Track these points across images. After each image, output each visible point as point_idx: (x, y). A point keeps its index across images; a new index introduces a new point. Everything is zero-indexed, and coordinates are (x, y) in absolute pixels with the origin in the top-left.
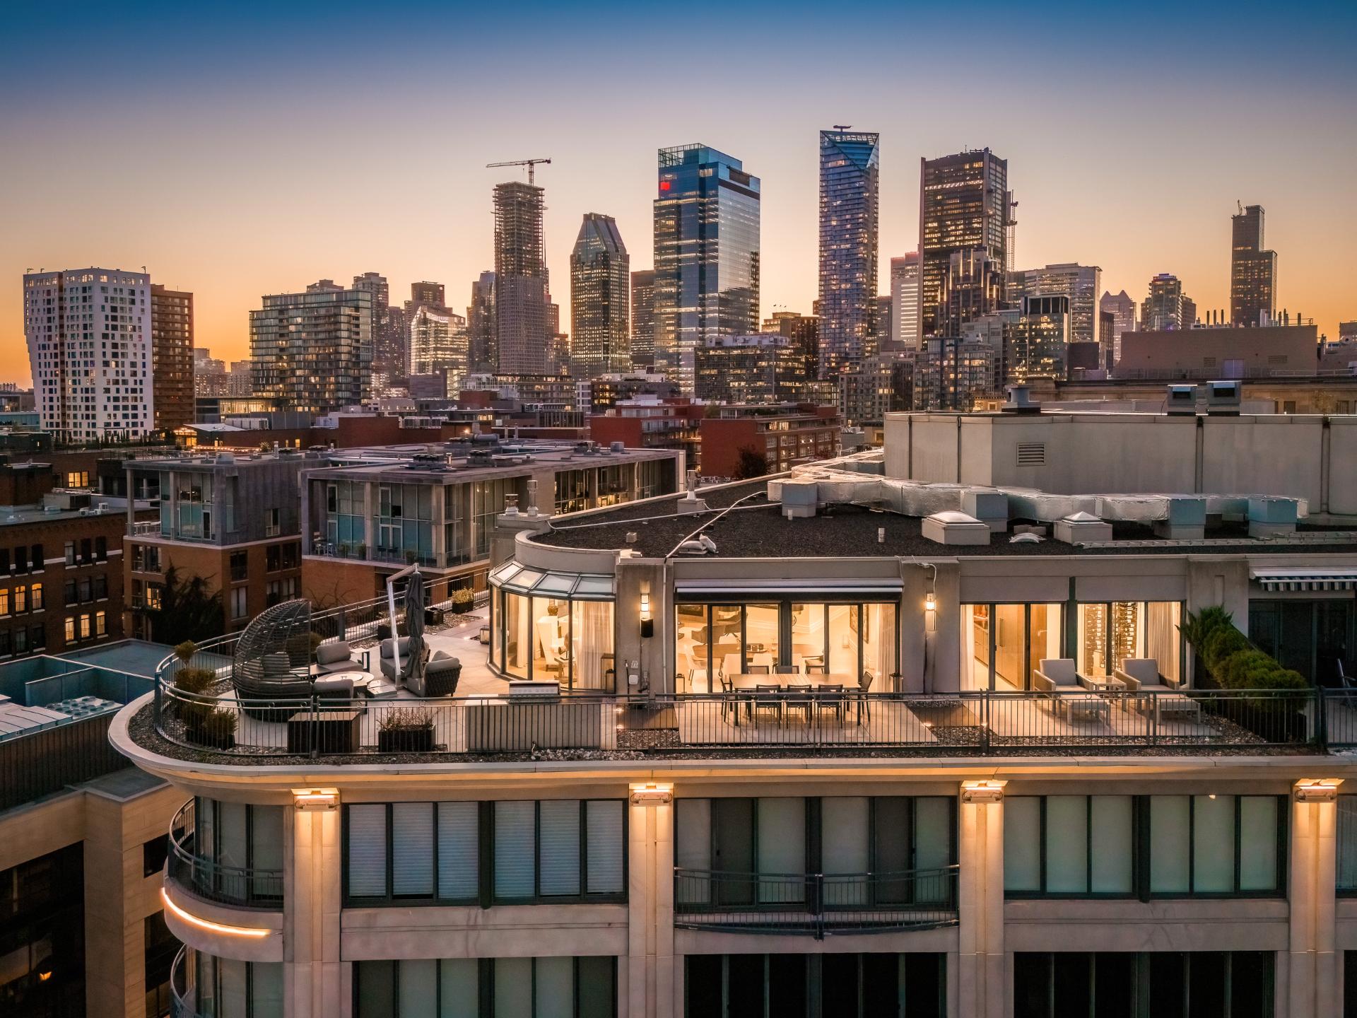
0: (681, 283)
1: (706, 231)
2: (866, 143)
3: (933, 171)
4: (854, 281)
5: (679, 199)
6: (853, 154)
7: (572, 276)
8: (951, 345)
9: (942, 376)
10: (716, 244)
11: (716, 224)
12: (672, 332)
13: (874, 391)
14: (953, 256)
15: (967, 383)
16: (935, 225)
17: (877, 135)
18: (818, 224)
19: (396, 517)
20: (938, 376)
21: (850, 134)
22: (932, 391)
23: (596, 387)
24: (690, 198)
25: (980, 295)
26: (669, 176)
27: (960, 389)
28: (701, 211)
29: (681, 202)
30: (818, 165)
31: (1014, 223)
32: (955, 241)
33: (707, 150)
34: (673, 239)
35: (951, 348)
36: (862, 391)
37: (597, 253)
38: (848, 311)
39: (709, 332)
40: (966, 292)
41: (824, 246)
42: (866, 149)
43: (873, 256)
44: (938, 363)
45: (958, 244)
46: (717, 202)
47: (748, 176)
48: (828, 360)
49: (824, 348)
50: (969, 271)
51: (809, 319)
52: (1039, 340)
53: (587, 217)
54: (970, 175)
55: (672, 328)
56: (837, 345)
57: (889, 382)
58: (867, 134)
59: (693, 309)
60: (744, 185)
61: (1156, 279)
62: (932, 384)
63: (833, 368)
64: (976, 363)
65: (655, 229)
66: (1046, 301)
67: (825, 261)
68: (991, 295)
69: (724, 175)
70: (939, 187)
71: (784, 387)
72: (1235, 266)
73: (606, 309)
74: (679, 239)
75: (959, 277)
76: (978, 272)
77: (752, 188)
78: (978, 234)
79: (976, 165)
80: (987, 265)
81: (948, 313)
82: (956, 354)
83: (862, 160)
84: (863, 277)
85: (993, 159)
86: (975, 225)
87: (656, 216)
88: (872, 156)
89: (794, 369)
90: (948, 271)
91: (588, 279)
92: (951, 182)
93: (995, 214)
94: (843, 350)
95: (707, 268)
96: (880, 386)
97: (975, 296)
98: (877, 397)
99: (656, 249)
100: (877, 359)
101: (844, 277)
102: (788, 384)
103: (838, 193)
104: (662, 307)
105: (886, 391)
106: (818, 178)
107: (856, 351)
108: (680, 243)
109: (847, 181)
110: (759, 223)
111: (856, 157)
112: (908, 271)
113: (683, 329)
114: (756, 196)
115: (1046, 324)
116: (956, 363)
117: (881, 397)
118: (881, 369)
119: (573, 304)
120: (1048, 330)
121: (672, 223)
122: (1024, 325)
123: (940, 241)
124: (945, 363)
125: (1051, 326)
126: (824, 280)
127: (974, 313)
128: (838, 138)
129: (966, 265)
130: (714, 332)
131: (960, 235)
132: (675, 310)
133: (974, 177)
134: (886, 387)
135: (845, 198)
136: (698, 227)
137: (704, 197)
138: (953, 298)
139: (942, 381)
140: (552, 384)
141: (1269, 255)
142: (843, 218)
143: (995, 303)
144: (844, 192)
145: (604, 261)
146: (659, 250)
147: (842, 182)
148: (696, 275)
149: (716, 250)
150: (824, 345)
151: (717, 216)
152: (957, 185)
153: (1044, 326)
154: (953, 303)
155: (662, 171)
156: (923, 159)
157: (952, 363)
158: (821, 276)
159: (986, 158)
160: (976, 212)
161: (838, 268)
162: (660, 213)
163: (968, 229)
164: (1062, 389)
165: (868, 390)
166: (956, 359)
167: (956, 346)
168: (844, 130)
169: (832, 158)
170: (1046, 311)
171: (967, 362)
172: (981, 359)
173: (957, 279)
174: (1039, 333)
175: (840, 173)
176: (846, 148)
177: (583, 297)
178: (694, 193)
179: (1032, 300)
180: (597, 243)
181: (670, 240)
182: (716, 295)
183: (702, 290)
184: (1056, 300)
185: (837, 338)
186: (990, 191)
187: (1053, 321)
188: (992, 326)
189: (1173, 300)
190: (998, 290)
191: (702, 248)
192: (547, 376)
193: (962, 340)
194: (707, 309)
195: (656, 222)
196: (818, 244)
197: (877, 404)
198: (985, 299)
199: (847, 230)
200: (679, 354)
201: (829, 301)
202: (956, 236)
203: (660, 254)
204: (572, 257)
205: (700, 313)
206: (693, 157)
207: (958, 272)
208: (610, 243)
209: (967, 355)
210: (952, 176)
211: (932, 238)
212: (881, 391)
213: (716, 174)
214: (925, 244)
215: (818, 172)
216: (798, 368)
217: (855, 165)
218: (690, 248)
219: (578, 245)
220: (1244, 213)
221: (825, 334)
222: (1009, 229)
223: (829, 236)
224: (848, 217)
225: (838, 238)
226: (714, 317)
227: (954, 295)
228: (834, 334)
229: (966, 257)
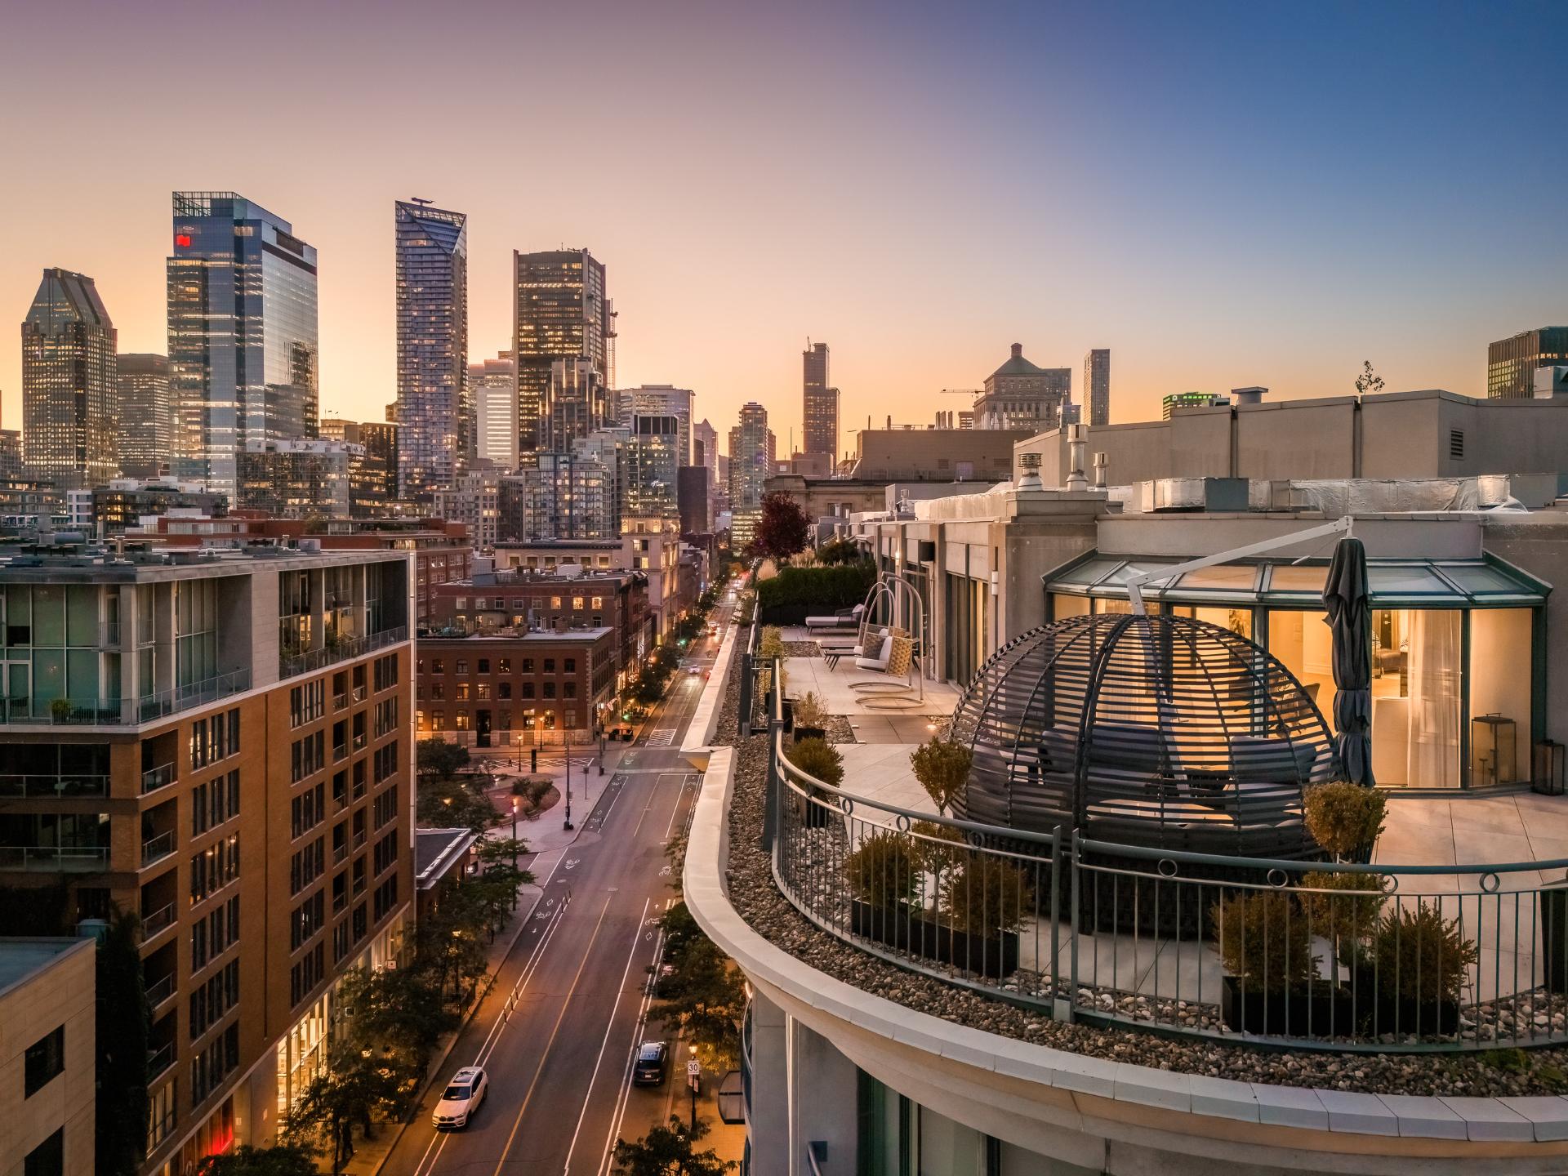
0: (210, 369)
1: (245, 307)
2: (452, 224)
3: (528, 267)
4: (442, 384)
5: (204, 260)
6: (437, 234)
7: (24, 351)
8: (565, 462)
9: (556, 497)
10: (261, 323)
11: (260, 298)
12: (197, 432)
13: (477, 513)
14: (554, 364)
15: (583, 505)
16: (531, 327)
17: (464, 216)
18: (395, 313)
19: (18, 646)
20: (551, 497)
21: (433, 210)
22: (545, 513)
23: (99, 498)
24: (221, 261)
25: (585, 410)
26: (189, 229)
27: (575, 512)
28: (237, 279)
29: (207, 264)
30: (394, 243)
31: (614, 335)
32: (554, 348)
33: (245, 203)
34: (197, 312)
35: (565, 466)
36: (462, 513)
37: (66, 324)
38: (435, 419)
39: (253, 435)
40: (570, 406)
41: (403, 339)
42: (452, 230)
43: (463, 357)
44: (551, 482)
45: (556, 352)
46: (260, 271)
47: (302, 244)
48: (409, 476)
49: (406, 462)
50: (573, 383)
51: (381, 426)
52: (649, 462)
53: (49, 274)
54: (567, 276)
55: (197, 428)
56: (421, 459)
57: (495, 502)
58: (452, 214)
59: (228, 404)
60: (294, 253)
61: (746, 408)
62: (544, 505)
63: (418, 486)
64: (594, 483)
65: (170, 296)
66: (656, 419)
67: (405, 358)
68: (597, 411)
69: (269, 237)
70: (535, 285)
71: (359, 506)
72: (806, 401)
73: (81, 401)
74: (206, 312)
75: (561, 389)
76: (582, 383)
77: (306, 258)
78: (578, 343)
79: (574, 266)
80: (592, 377)
81: (550, 428)
82: (571, 471)
83: (448, 243)
84: (452, 380)
85: (592, 261)
86: (575, 333)
87: (169, 278)
88: (459, 240)
89: (372, 484)
90: (549, 380)
91: (53, 356)
92: (548, 282)
93: (595, 323)
94: (428, 465)
95: (247, 354)
96: (485, 507)
97: (579, 411)
98: (481, 520)
99: (170, 322)
100: (479, 475)
101: (428, 378)
102: (366, 503)
103: (420, 278)
104: (180, 398)
105: (492, 513)
106: (394, 257)
107: (444, 467)
108: (207, 317)
109: (430, 265)
110: (316, 303)
111: (440, 238)
112: (488, 381)
113: (213, 429)
114: (312, 270)
115: (656, 445)
116: (571, 482)
117: (485, 520)
118: (486, 487)
119: (25, 391)
120: (657, 451)
121: (194, 290)
122: (635, 445)
123: (537, 347)
124: (559, 482)
125: (661, 448)
126: (404, 380)
127: (580, 430)
128: (417, 213)
129: (570, 375)
130: (258, 435)
131: (559, 342)
132: (201, 403)
133: (572, 279)
134: (492, 507)
135: (428, 284)
136: (233, 300)
137: (242, 263)
138: (556, 411)
139: (556, 503)
140: (23, 494)
141: (834, 392)
142: (427, 308)
143: (601, 419)
144: (427, 278)
145: (79, 334)
146: (175, 323)
147: (424, 265)
148: (232, 361)
149: (261, 332)
150: (404, 458)
151: (260, 288)
152: (555, 285)
153: (654, 447)
154: (556, 417)
155: (178, 221)
156: (516, 252)
157: (567, 482)
158: (399, 374)
159: (585, 261)
160: (576, 318)
161: (421, 367)
162: (176, 276)
163: (568, 336)
164: (812, 489)
165: (470, 511)
166: (571, 478)
167: (571, 464)
168: (424, 205)
169: (411, 236)
170: (656, 432)
171: (583, 482)
172: (598, 479)
173: (559, 390)
174: (650, 455)
175: (421, 255)
176: (428, 226)
177: (41, 381)
178: (227, 255)
179: (641, 418)
180: (65, 310)
181: (193, 313)
182: (262, 388)
183: (241, 379)
184: (666, 419)
185: (422, 451)
186: (590, 297)
187: (663, 442)
188: (605, 444)
189: (761, 429)
190: (604, 406)
191: (240, 327)
192: (14, 483)
193: (576, 457)
194: (248, 406)
195: (170, 287)
196: (395, 336)
197: (481, 528)
198: (591, 415)
199: (431, 323)
200: (208, 461)
201: (409, 404)
202: (554, 342)
203: (178, 329)
204: (24, 325)
205: (238, 409)
206: (224, 207)
207: (561, 383)
208: (85, 309)
209: (583, 474)
210: (548, 275)
211: (527, 343)
212: (485, 513)
213: (258, 234)
214: (521, 349)
215: (394, 250)
216: (377, 484)
217: (439, 247)
218: (222, 325)
219: (33, 310)
220: (813, 350)
221: (406, 445)
222: (609, 341)
223: (408, 329)
224: (432, 307)
225: (419, 331)
226: (259, 416)
227: (558, 407)
228: (418, 445)
229: (569, 367)
